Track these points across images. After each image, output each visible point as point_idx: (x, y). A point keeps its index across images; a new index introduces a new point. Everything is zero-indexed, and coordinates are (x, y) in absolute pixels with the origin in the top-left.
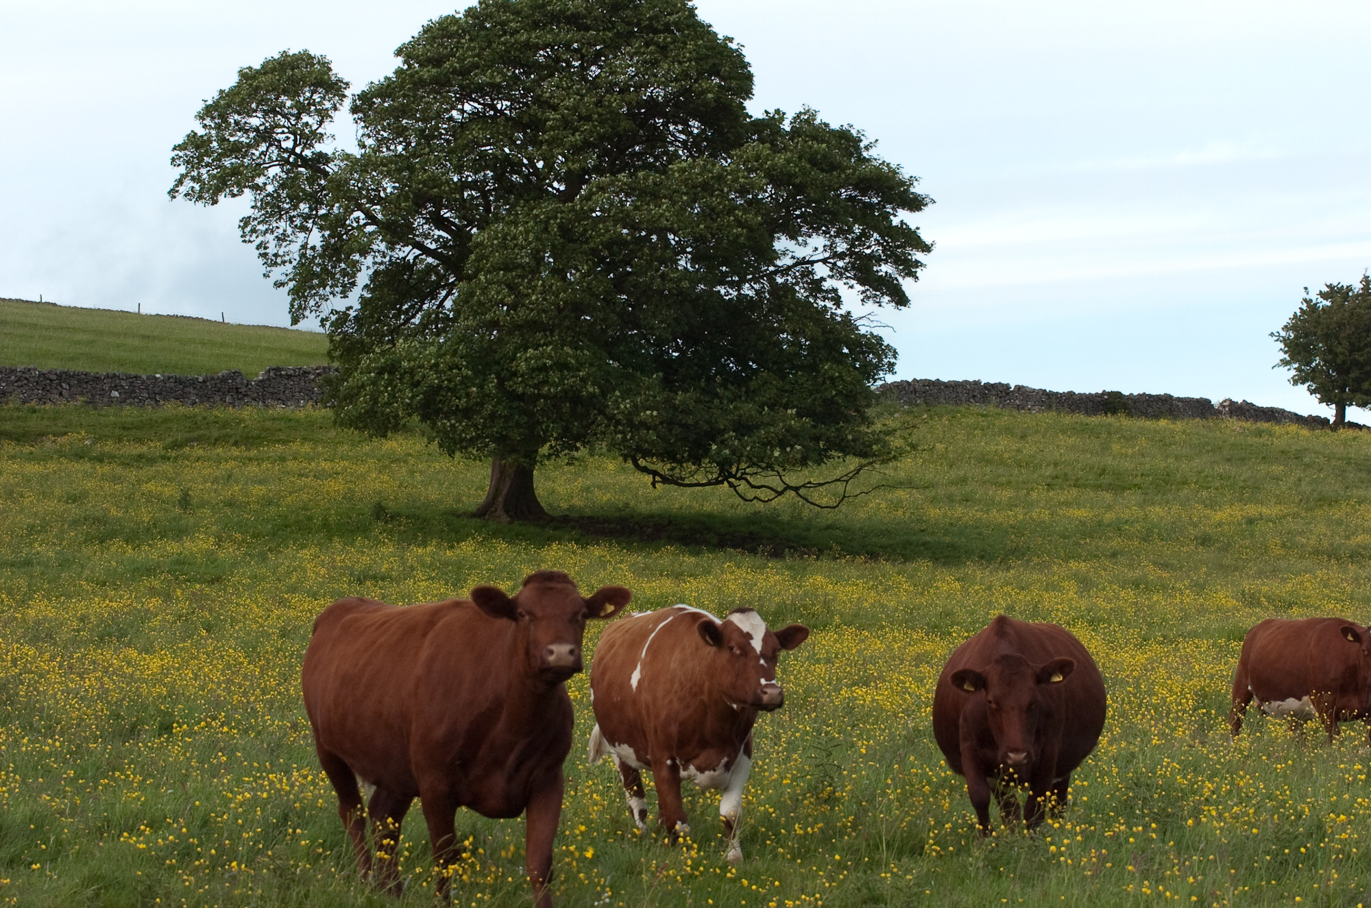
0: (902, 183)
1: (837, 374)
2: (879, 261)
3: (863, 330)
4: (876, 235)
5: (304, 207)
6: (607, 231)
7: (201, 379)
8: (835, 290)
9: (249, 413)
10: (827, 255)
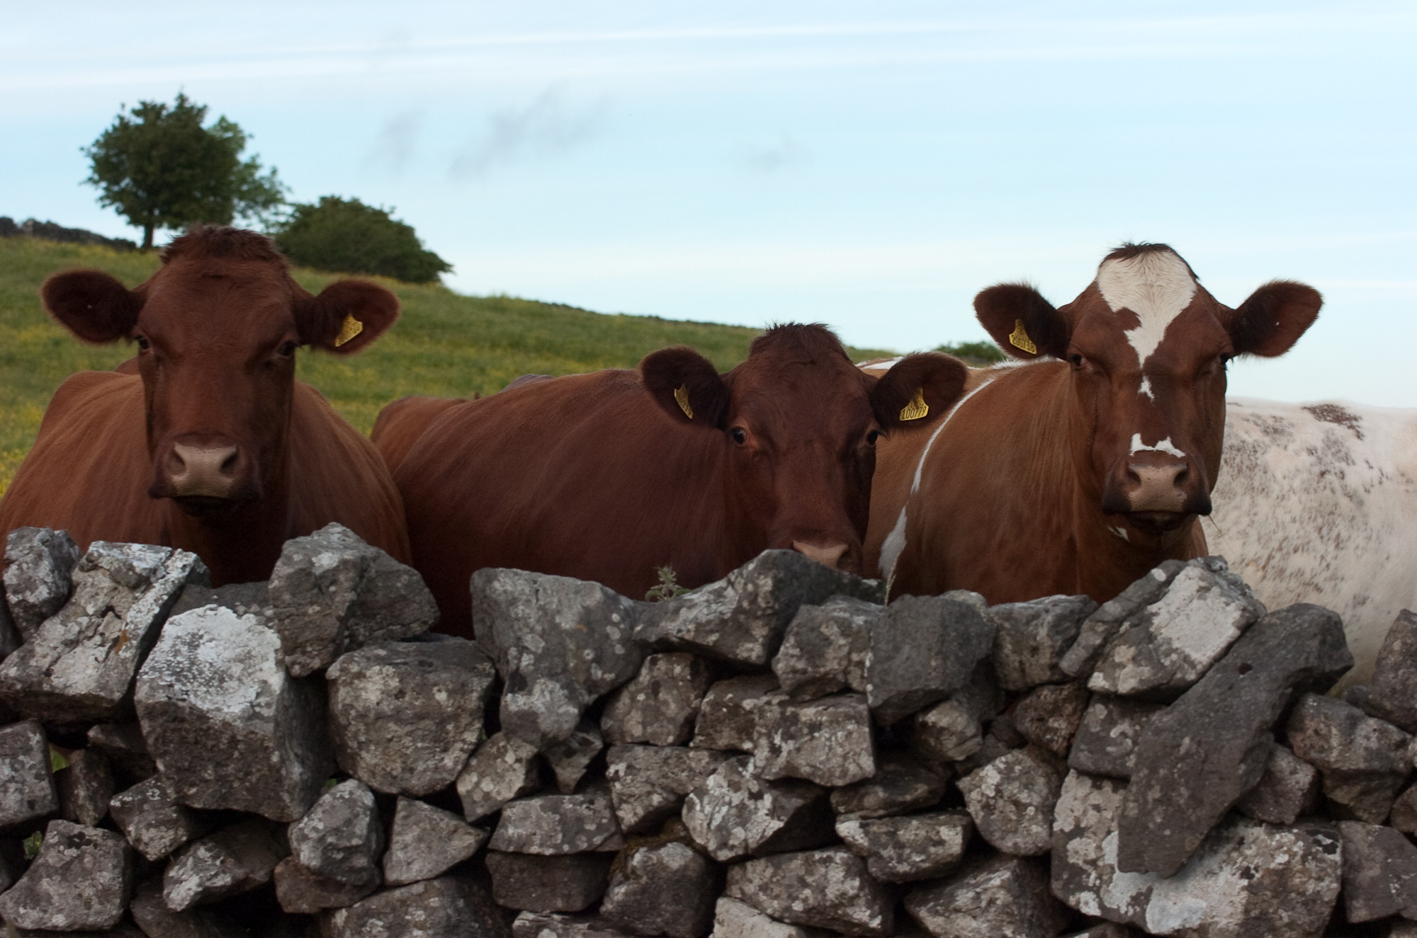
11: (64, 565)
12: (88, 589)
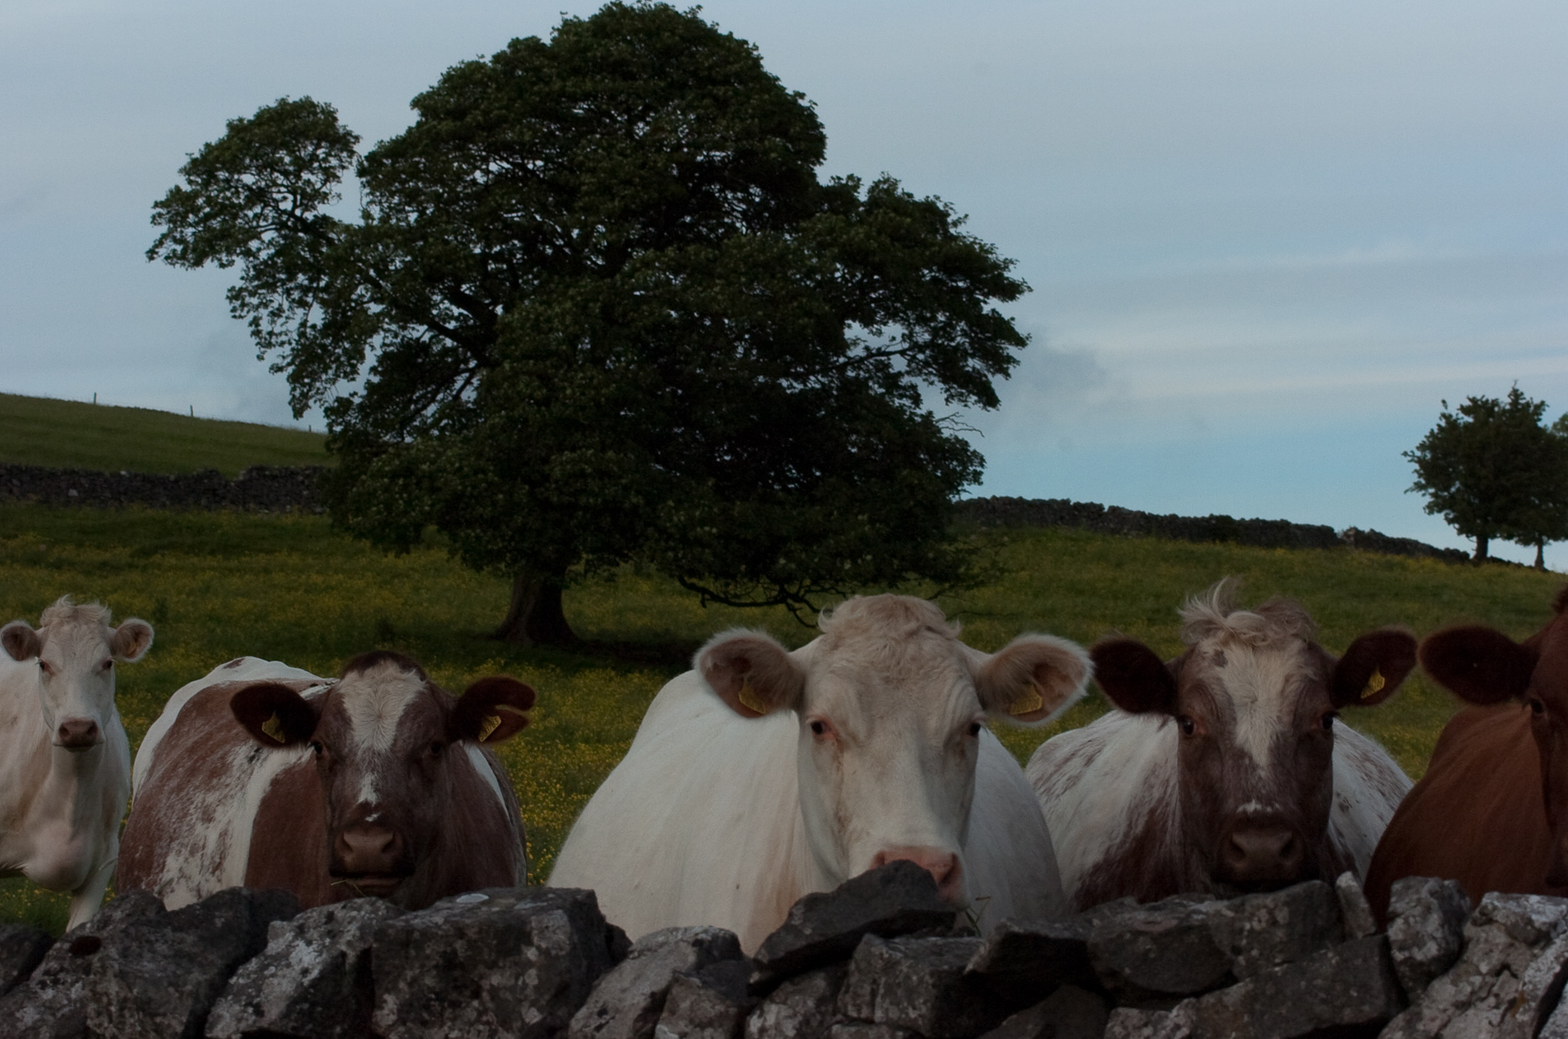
0: (995, 266)
1: (916, 482)
2: (966, 355)
3: (946, 434)
4: (962, 324)
5: (301, 278)
6: (652, 313)
7: (172, 478)
8: (914, 387)
9: (226, 518)
10: (906, 345)
11: (1454, 920)
12: (1482, 946)
